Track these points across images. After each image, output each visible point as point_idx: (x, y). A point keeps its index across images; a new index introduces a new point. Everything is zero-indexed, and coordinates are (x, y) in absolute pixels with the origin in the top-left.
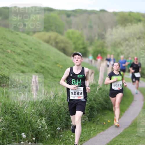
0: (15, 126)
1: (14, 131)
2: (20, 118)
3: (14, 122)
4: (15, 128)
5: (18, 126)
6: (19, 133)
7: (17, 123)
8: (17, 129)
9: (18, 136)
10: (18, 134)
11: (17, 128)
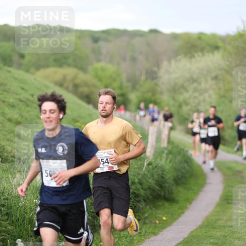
0: (5, 227)
1: (3, 235)
2: (13, 213)
3: (3, 221)
4: (5, 232)
5: (10, 228)
6: (12, 239)
7: (8, 222)
8: (8, 233)
9: (11, 244)
10: (10, 241)
11: (9, 231)
